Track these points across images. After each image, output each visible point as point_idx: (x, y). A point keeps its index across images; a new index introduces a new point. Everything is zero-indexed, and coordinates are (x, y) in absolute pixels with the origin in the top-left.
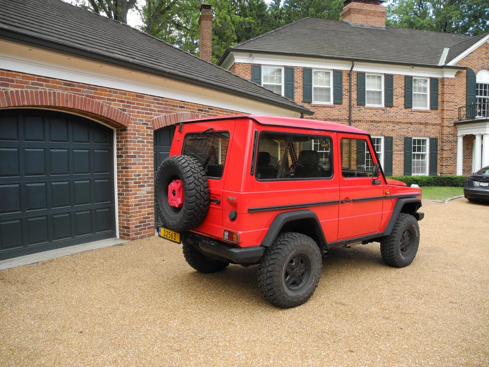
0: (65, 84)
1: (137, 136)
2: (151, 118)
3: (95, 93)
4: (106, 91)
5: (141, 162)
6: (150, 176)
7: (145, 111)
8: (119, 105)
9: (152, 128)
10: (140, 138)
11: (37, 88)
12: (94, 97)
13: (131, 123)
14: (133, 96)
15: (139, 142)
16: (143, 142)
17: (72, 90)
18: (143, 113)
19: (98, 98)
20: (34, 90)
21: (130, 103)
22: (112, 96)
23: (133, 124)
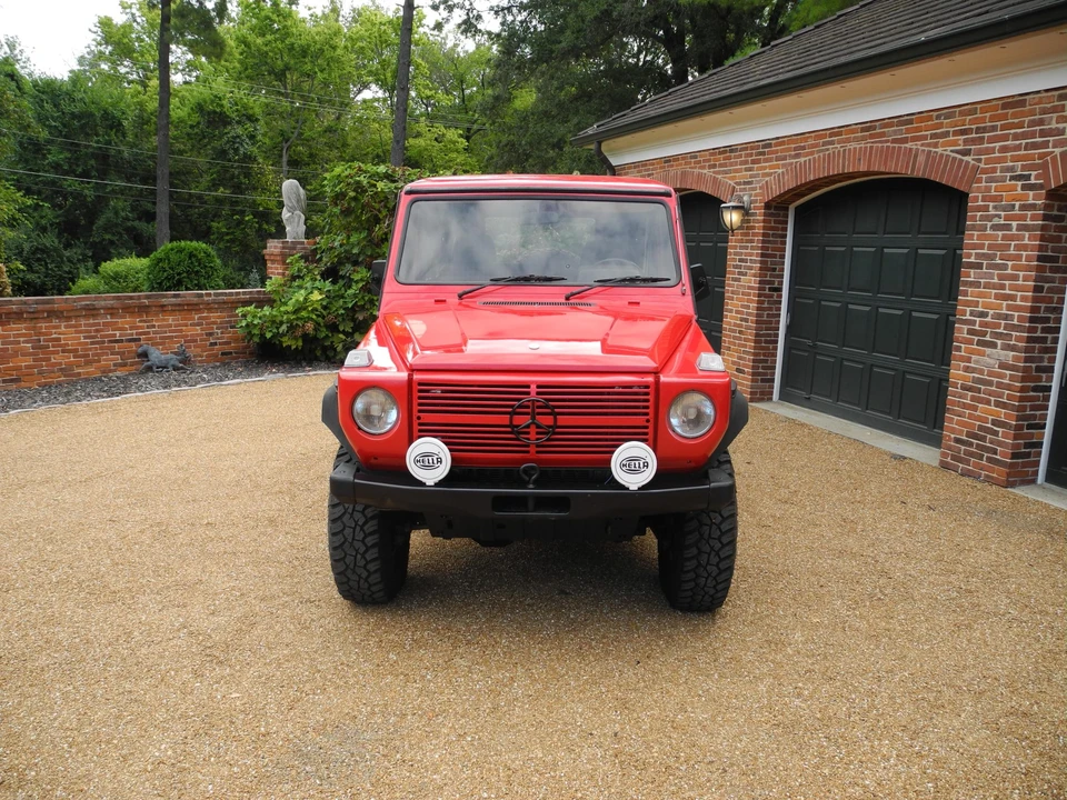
0: (863, 130)
1: (992, 212)
2: (1041, 156)
3: (908, 131)
4: (930, 118)
5: (996, 280)
6: (1015, 322)
7: (1024, 142)
8: (955, 143)
9: (1041, 187)
10: (999, 216)
11: (828, 150)
12: (905, 140)
13: (980, 181)
14: (995, 108)
15: (995, 227)
16: (1008, 227)
17: (871, 136)
18: (1018, 148)
19: (914, 139)
20: (821, 154)
21: (984, 130)
22: (940, 126)
23: (984, 184)
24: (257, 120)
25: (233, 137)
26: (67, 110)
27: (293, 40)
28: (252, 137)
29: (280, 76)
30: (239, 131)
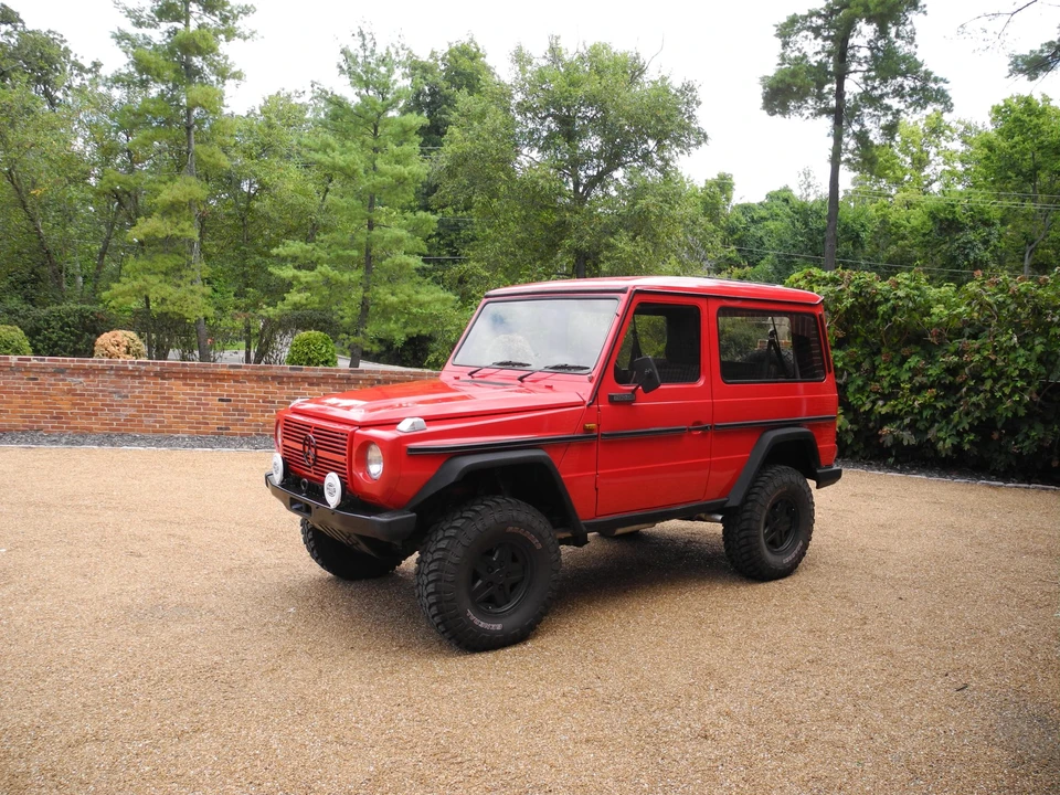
24: (993, 224)
25: (964, 243)
26: (813, 226)
27: (1043, 138)
28: (986, 242)
29: (1031, 176)
30: (972, 236)
